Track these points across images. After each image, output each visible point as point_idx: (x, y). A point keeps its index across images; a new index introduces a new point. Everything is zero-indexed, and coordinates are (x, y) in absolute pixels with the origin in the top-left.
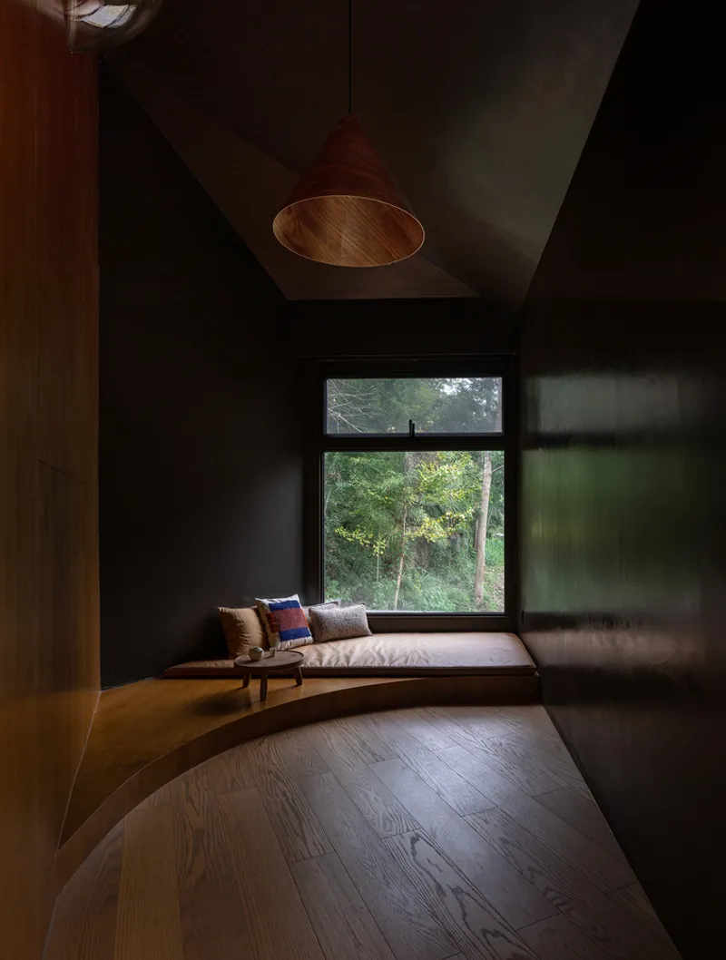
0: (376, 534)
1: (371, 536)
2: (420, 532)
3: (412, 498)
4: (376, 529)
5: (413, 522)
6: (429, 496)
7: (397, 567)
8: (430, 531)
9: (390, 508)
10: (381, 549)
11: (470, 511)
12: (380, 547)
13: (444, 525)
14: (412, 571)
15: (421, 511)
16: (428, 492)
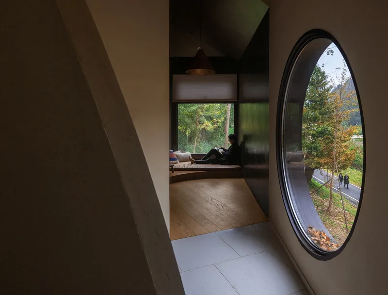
0: (186, 127)
1: (184, 128)
2: (204, 126)
3: (200, 113)
4: (186, 124)
5: (200, 123)
6: (207, 112)
7: (194, 140)
8: (207, 126)
9: (192, 117)
10: (189, 133)
11: (223, 119)
12: (188, 132)
13: (213, 124)
14: (200, 142)
15: (204, 118)
16: (206, 111)
